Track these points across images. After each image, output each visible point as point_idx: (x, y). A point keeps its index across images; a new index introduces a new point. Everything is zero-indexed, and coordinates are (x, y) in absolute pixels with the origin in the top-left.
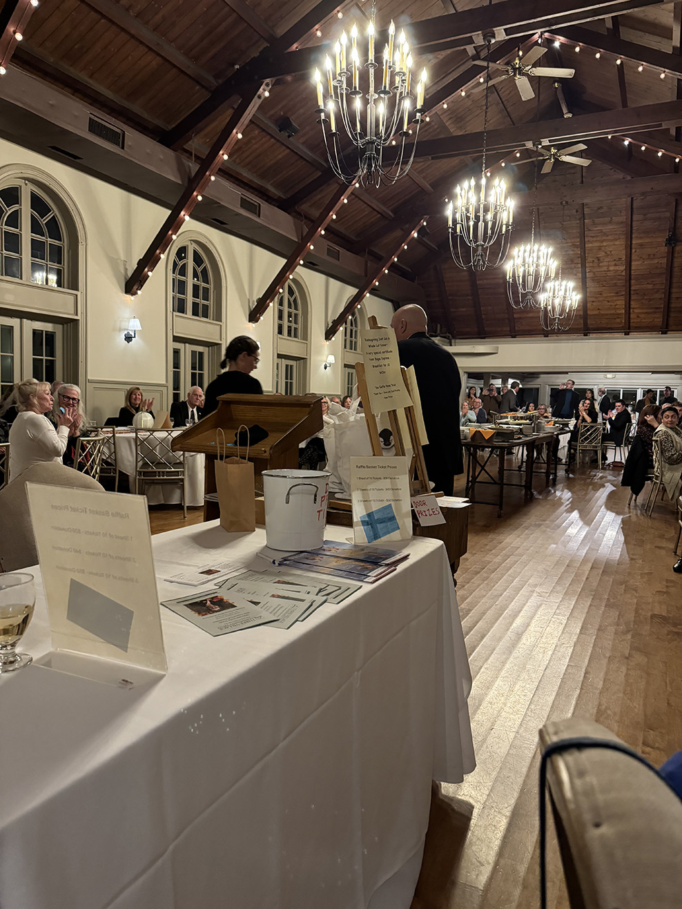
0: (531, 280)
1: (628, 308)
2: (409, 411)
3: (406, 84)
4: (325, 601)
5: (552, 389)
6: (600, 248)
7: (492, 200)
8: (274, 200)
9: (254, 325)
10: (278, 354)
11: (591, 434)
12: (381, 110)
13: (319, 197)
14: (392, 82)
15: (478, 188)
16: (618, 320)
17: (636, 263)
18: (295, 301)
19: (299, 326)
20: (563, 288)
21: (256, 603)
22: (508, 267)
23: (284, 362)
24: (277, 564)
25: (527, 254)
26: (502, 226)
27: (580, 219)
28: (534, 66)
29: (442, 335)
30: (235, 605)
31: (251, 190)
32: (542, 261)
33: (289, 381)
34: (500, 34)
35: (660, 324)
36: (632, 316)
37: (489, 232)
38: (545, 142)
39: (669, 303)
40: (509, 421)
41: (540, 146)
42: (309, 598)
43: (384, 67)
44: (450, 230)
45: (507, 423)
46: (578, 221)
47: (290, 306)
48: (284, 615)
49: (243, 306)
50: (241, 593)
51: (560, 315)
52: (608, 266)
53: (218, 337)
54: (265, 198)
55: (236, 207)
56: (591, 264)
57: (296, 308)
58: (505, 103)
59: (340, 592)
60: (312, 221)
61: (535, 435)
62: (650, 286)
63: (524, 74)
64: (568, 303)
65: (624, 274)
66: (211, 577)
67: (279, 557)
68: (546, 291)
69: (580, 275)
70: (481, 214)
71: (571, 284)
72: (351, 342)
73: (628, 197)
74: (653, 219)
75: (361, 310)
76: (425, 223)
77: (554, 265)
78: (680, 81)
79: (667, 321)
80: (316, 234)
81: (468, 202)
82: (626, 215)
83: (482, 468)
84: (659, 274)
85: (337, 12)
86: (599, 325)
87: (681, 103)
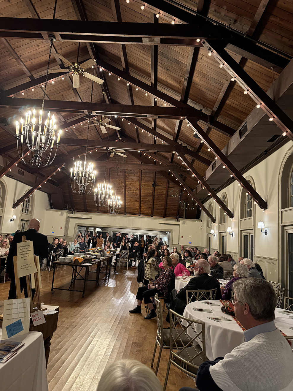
0: (103, 196)
1: (140, 206)
2: (36, 274)
3: (53, 132)
5: (113, 233)
6: (131, 184)
7: (88, 170)
11: (125, 255)
12: (43, 138)
14: (48, 131)
15: (83, 165)
16: (137, 210)
17: (143, 191)
20: (116, 198)
22: (95, 190)
25: (102, 187)
26: (91, 179)
27: (124, 173)
28: (107, 124)
29: (69, 209)
32: (108, 190)
34: (94, 113)
35: (151, 213)
36: (141, 209)
37: (87, 181)
38: (111, 148)
39: (153, 206)
40: (92, 253)
41: (109, 149)
43: (45, 127)
44: (71, 178)
51: (115, 208)
52: (133, 191)
56: (128, 189)
58: (98, 130)
60: (12, 159)
61: (102, 259)
62: (147, 200)
63: (103, 125)
64: (118, 204)
65: (139, 194)
68: (110, 199)
69: (123, 193)
70: (84, 173)
71: (119, 197)
72: (26, 209)
73: (140, 169)
74: (148, 177)
75: (32, 197)
76: (64, 166)
77: (112, 192)
78: (155, 138)
79: (153, 212)
80: (13, 165)
81: (79, 169)
82: (139, 174)
83: (78, 274)
84: (150, 196)
85: (32, 88)
86: (130, 212)
87: (155, 145)
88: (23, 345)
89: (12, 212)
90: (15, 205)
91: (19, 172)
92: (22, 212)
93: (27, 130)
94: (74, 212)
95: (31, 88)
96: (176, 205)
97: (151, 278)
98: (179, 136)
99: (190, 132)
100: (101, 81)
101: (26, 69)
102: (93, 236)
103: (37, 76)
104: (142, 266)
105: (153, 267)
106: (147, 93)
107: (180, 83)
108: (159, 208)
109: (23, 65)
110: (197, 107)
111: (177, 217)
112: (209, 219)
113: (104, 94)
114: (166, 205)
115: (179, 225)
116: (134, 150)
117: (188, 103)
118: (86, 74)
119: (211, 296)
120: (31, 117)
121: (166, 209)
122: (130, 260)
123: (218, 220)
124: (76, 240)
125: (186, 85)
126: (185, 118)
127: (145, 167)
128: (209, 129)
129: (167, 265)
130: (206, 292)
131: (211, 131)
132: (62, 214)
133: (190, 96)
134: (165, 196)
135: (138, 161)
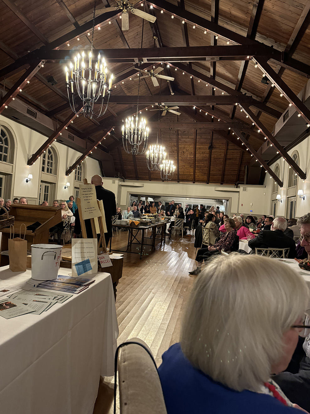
0: (156, 159)
1: (195, 172)
2: (100, 218)
3: (105, 79)
4: (57, 302)
5: (166, 203)
6: (184, 148)
7: (140, 127)
8: (43, 111)
9: (30, 166)
10: (41, 181)
11: (179, 223)
12: (94, 86)
13: (65, 112)
14: (99, 77)
15: (135, 121)
16: (191, 177)
17: (198, 155)
18: (51, 156)
19: (53, 168)
20: (169, 163)
21: (26, 304)
22: (147, 153)
23: (44, 184)
24: (36, 287)
25: (155, 149)
26: (144, 138)
27: (177, 135)
28: (159, 74)
29: (120, 177)
30: (16, 305)
31: (33, 106)
32: (160, 152)
33: (46, 193)
34: (145, 60)
35: (206, 180)
36: (196, 176)
37: (139, 139)
38: (163, 104)
39: (210, 172)
40: (147, 217)
41: (161, 105)
42: (49, 301)
43: (95, 71)
44: (123, 137)
45: (145, 218)
46: (176, 136)
47: (49, 159)
48: (39, 309)
49: (25, 157)
50: (19, 300)
51: (168, 174)
52: (187, 155)
53: (11, 171)
54: (39, 109)
55: (25, 113)
56: (181, 154)
57: (52, 160)
58: (148, 85)
59: (63, 298)
60: (62, 122)
61: (156, 224)
62: (203, 165)
63: (155, 77)
64: (171, 169)
65: (193, 159)
66: (5, 293)
67: (37, 283)
68: (163, 164)
69: (176, 158)
70: (136, 132)
71: (172, 162)
72: (78, 177)
73: (195, 129)
74: (204, 138)
75: (84, 163)
76: (113, 130)
77: (165, 154)
78: (213, 88)
79: (209, 179)
80: (63, 129)
81: (130, 126)
82: (194, 136)
83: (135, 237)
84: (206, 160)
85: (78, 38)
86: (184, 179)
87: (213, 97)
88: (93, 282)
89: (66, 179)
90: (68, 172)
91: (69, 137)
92: (75, 179)
93: (77, 78)
94: (125, 180)
95: (76, 37)
96: (235, 169)
97: (210, 243)
98: (243, 84)
99: (256, 77)
100: (152, 19)
101: (70, 15)
102: (145, 205)
103: (82, 22)
104: (200, 231)
105: (212, 231)
106: (206, 30)
107: (246, 12)
108: (215, 174)
109: (67, 10)
110: (267, 43)
111: (237, 183)
112: (276, 183)
113: (155, 40)
114: (224, 171)
115: (238, 192)
116: (189, 104)
117: (256, 39)
118: (136, 11)
119: (283, 255)
120: (81, 60)
121: (223, 175)
122: (185, 228)
123: (286, 183)
124: (129, 208)
125: (255, 14)
126: (252, 58)
127: (200, 125)
128: (282, 70)
129: (231, 227)
130: (277, 251)
131: (284, 73)
132: (114, 182)
133: (259, 29)
134: (223, 159)
135: (193, 120)
